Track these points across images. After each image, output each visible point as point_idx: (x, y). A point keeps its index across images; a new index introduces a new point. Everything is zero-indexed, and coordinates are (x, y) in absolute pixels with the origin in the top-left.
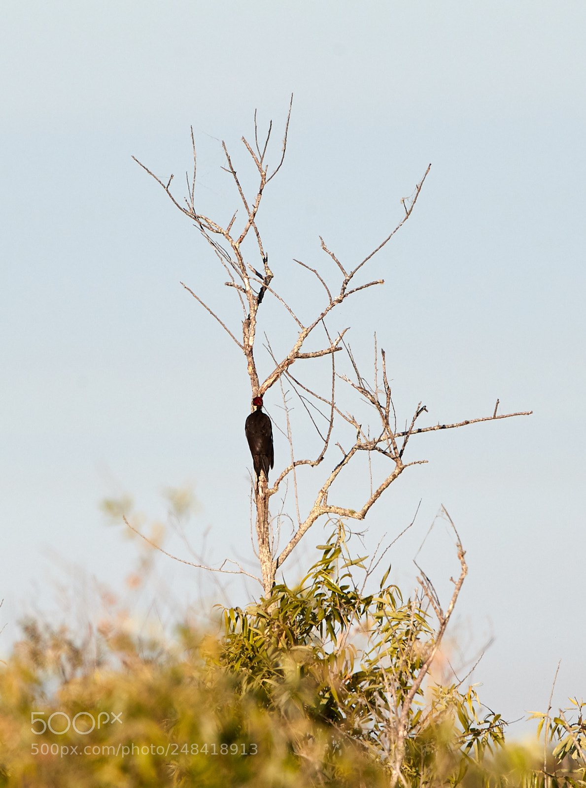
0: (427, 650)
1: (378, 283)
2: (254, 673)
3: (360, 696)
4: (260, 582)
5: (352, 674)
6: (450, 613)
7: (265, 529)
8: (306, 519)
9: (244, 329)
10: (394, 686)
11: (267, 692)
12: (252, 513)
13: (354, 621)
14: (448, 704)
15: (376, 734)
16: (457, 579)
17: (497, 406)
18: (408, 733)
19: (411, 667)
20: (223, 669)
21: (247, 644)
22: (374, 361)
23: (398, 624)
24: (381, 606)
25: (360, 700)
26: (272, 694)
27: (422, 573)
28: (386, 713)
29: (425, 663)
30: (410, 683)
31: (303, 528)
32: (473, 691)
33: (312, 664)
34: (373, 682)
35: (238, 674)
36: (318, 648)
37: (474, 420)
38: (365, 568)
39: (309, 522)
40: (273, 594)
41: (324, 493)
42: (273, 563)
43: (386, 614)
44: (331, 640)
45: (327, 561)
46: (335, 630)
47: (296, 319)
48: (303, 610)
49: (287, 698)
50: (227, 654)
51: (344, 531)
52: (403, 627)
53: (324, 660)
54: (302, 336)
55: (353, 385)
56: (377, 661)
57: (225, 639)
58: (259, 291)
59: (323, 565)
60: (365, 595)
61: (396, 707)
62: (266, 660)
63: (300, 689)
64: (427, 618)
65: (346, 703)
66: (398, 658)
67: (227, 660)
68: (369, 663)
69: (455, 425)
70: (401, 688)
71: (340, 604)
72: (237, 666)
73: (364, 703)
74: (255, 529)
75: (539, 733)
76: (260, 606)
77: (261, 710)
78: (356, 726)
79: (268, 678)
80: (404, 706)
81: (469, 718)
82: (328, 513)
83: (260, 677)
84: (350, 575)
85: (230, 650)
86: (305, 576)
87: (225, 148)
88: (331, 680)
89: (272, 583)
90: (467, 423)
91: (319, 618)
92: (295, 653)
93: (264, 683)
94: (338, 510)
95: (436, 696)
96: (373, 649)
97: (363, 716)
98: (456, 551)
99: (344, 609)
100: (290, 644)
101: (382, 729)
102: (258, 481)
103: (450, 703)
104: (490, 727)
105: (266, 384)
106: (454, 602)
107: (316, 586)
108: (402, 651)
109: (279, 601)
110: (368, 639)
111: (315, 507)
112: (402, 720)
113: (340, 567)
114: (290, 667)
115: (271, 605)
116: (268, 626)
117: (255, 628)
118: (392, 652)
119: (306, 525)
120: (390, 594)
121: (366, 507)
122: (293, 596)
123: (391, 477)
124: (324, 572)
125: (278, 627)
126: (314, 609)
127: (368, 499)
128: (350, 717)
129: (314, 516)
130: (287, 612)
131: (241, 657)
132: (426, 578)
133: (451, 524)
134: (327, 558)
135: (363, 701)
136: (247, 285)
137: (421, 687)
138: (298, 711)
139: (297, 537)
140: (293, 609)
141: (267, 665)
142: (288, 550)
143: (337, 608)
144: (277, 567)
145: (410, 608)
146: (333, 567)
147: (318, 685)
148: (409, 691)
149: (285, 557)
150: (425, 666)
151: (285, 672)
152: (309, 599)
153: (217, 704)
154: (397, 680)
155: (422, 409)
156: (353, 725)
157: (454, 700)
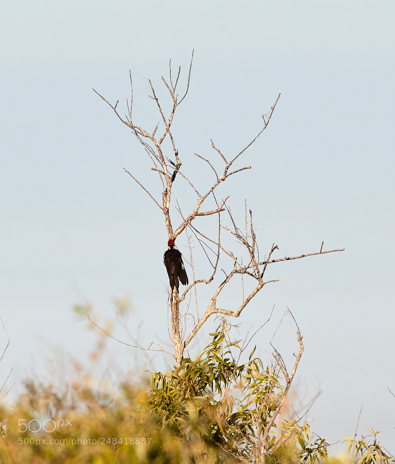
0: (278, 399)
1: (247, 168)
2: (169, 414)
3: (236, 428)
4: (174, 356)
5: (231, 414)
6: (293, 376)
7: (177, 323)
8: (202, 317)
9: (163, 197)
10: (258, 421)
11: (178, 426)
12: (169, 313)
13: (233, 381)
14: (292, 433)
15: (247, 452)
16: (297, 354)
17: (322, 245)
18: (267, 451)
19: (268, 410)
20: (151, 411)
21: (165, 396)
22: (245, 218)
23: (260, 383)
24: (249, 371)
25: (236, 431)
26: (181, 427)
27: (276, 351)
28: (253, 439)
29: (277, 407)
30: (268, 420)
31: (201, 323)
32: (307, 425)
33: (206, 408)
34: (245, 419)
35: (160, 415)
36: (211, 398)
37: (307, 254)
38: (240, 348)
39: (204, 318)
40: (182, 364)
41: (214, 300)
42: (182, 345)
43: (252, 376)
44: (219, 393)
45: (215, 343)
46: (221, 387)
47: (196, 191)
48: (201, 374)
49: (190, 430)
50: (153, 402)
51: (227, 324)
52: (264, 384)
53: (214, 406)
54: (200, 202)
55: (232, 232)
56: (247, 406)
57: (152, 392)
58: (173, 174)
59: (213, 346)
60: (239, 365)
61: (259, 435)
62: (178, 405)
63: (198, 423)
64: (278, 379)
65: (228, 432)
66: (260, 404)
67: (153, 406)
68: (242, 407)
69: (296, 258)
70: (262, 423)
71: (224, 370)
72: (159, 409)
73: (239, 432)
74: (171, 323)
75: (349, 451)
76: (174, 371)
77: (174, 437)
78: (234, 447)
79: (179, 417)
80: (264, 434)
81: (305, 442)
82: (216, 313)
83: (174, 416)
84: (230, 352)
85: (155, 399)
86: (202, 353)
87: (151, 84)
88: (218, 418)
89: (181, 357)
90: (304, 256)
91: (211, 379)
92: (196, 401)
93: (176, 420)
94: (222, 311)
95: (284, 428)
96: (245, 399)
97: (238, 440)
98: (297, 337)
99: (227, 373)
100: (193, 395)
101: (250, 448)
102: (172, 292)
103: (293, 432)
104: (318, 447)
105: (178, 231)
106: (296, 369)
107: (209, 359)
108: (263, 399)
109: (186, 368)
110: (242, 392)
111: (208, 309)
112: (263, 443)
113: (224, 346)
114: (192, 410)
115: (181, 371)
116: (179, 384)
117: (170, 385)
118: (257, 400)
119: (203, 320)
120: (255, 364)
121: (240, 309)
122: (194, 365)
123: (256, 290)
124: (214, 350)
125: (185, 384)
126: (208, 373)
127: (242, 304)
128: (231, 441)
129: (207, 315)
130: (190, 375)
131: (162, 403)
132: (278, 354)
133: (293, 320)
134: (215, 341)
135: (239, 431)
136: (165, 170)
137: (275, 422)
138: (197, 438)
139: (197, 328)
140: (194, 373)
141: (178, 409)
142: (191, 336)
143: (222, 372)
144: (184, 347)
145: (268, 372)
146: (220, 347)
147: (210, 421)
148: (267, 424)
149: (189, 341)
150: (278, 409)
151: (190, 413)
152: (204, 367)
153: (147, 433)
154: (260, 418)
155: (275, 247)
156: (232, 446)
157: (295, 430)
